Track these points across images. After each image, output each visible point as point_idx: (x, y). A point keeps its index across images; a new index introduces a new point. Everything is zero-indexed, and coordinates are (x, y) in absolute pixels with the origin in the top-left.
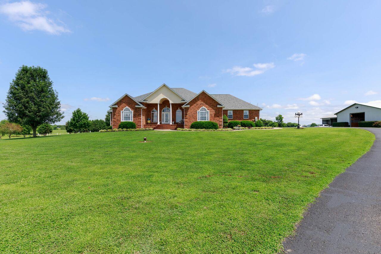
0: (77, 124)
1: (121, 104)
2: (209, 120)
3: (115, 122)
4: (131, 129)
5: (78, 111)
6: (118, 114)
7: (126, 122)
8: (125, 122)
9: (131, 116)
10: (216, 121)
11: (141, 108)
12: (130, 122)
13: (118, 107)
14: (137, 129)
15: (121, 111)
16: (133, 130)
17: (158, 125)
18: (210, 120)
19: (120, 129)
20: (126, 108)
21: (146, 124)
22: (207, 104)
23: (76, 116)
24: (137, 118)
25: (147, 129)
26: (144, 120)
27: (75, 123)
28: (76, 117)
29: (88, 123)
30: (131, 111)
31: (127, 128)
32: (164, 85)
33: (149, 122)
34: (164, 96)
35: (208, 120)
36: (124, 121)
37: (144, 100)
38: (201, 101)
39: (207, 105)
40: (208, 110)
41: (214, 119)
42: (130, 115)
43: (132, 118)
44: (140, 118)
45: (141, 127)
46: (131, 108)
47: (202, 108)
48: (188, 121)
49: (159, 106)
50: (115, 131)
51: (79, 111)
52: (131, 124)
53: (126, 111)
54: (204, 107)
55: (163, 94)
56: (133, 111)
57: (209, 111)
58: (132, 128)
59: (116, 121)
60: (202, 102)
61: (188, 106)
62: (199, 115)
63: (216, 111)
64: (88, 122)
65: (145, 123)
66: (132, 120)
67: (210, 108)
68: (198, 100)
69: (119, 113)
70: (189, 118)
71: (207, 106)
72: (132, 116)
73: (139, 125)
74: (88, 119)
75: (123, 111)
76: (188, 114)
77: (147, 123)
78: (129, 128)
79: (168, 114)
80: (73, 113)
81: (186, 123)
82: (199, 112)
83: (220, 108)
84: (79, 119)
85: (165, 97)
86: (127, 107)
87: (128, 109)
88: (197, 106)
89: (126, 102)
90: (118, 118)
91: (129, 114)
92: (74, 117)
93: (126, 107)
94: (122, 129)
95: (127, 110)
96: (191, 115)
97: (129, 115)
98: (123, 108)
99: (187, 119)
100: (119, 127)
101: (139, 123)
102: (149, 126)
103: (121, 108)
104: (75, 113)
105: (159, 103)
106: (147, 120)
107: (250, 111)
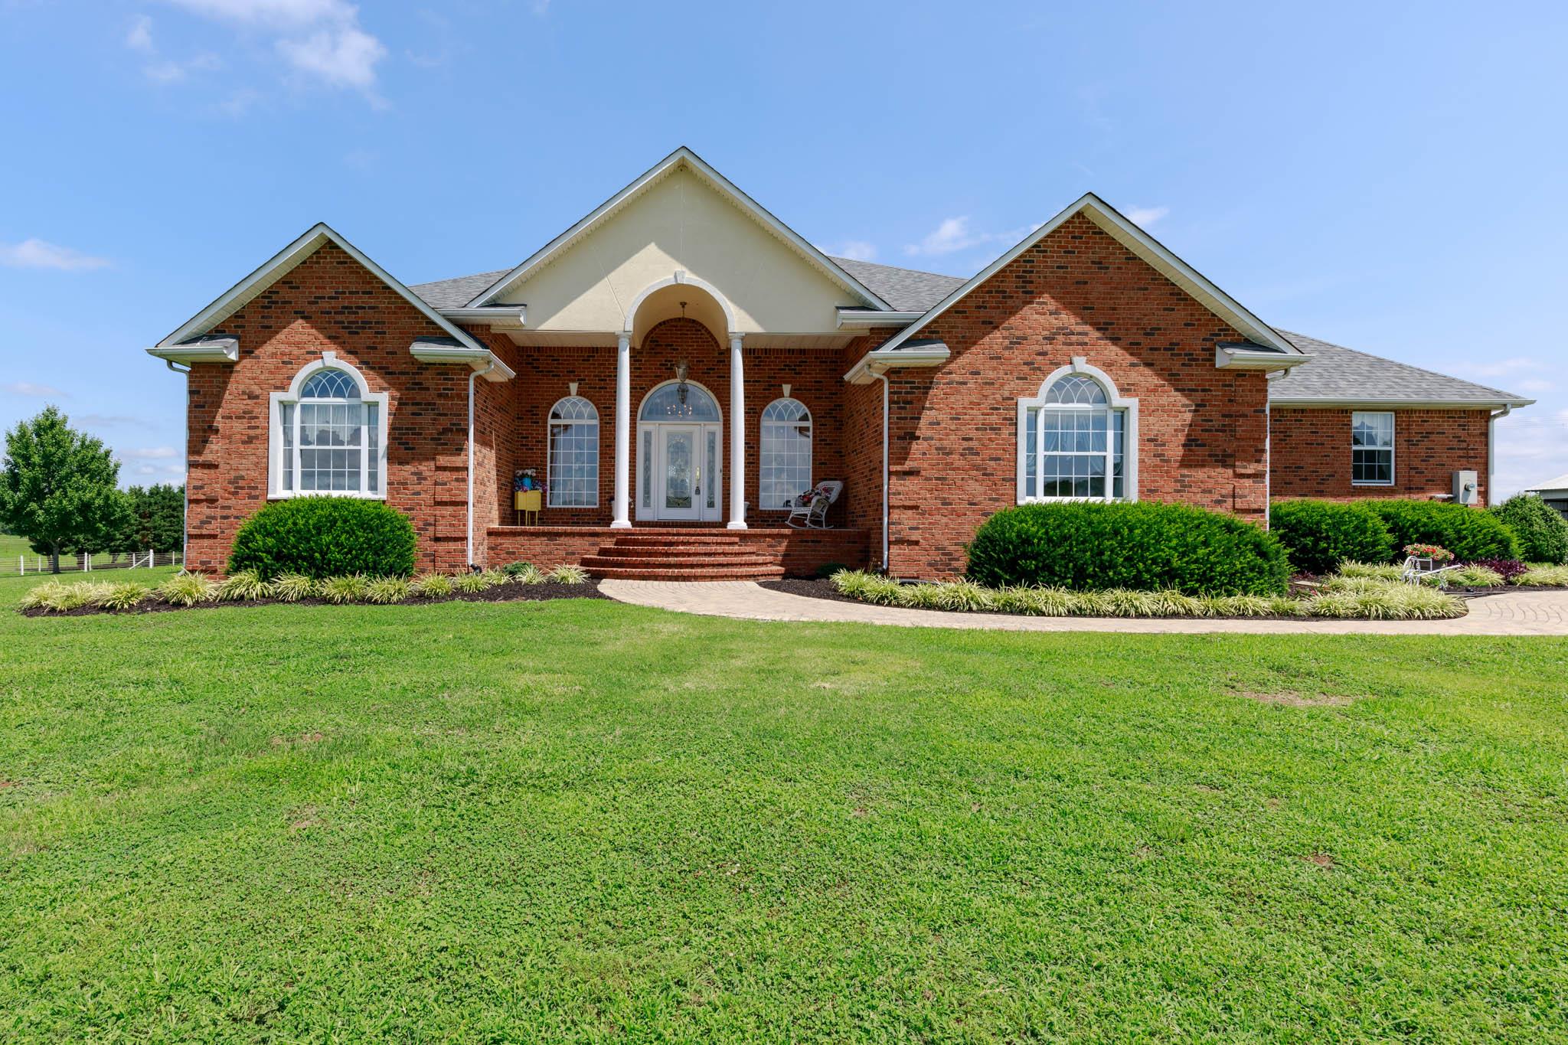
0: (33, 513)
1: (269, 332)
2: (1133, 494)
3: (211, 501)
4: (359, 583)
5: (49, 426)
6: (239, 426)
7: (313, 505)
8: (299, 508)
9: (364, 448)
10: (1206, 499)
11: (467, 369)
12: (348, 503)
13: (246, 352)
14: (428, 582)
15: (276, 397)
16: (379, 587)
17: (623, 538)
18: (1146, 491)
19: (247, 581)
20: (315, 365)
21: (503, 522)
22: (1109, 330)
23: (26, 458)
24: (426, 468)
25: (529, 576)
26: (492, 488)
27: (24, 503)
28: (28, 464)
29: (109, 506)
30: (366, 394)
31: (320, 569)
32: (682, 167)
33: (528, 500)
34: (679, 268)
35: (1118, 491)
36: (298, 492)
37: (493, 303)
38: (1052, 305)
39: (1115, 340)
40: (1125, 390)
41: (1183, 486)
42: (355, 437)
43: (373, 458)
44: (457, 461)
45: (464, 552)
46: (366, 364)
47: (1066, 370)
48: (928, 501)
49: (625, 358)
50: (179, 605)
51: (53, 425)
52: (364, 525)
53: (324, 393)
54: (1081, 364)
55: (664, 247)
56: (384, 399)
57: (1133, 403)
58: (374, 570)
59: (217, 490)
60: (1068, 319)
61: (938, 352)
62: (1032, 447)
63: (1199, 406)
64: (107, 497)
65: (495, 514)
66: (373, 487)
67: (1147, 378)
68: (1029, 297)
69: (247, 415)
70: (935, 474)
71: (1113, 351)
72: (373, 443)
73: (442, 530)
74: (109, 478)
75: (292, 393)
76: (923, 429)
77: (512, 514)
78: (339, 571)
79: (689, 436)
80: (11, 440)
81: (907, 518)
82: (1034, 413)
83: (1240, 374)
84: (50, 475)
85: (690, 278)
86: (332, 358)
87: (341, 374)
88: (1018, 356)
89: (325, 305)
90: (245, 467)
91: (345, 428)
92: (16, 465)
93: (316, 355)
94: (265, 576)
95: (332, 383)
96: (952, 441)
97: (345, 436)
98: (290, 362)
99: (911, 484)
100: (240, 563)
101: (448, 510)
102: (538, 541)
103: (271, 363)
104: (23, 434)
105: (630, 327)
106: (510, 487)
107: (1404, 415)
